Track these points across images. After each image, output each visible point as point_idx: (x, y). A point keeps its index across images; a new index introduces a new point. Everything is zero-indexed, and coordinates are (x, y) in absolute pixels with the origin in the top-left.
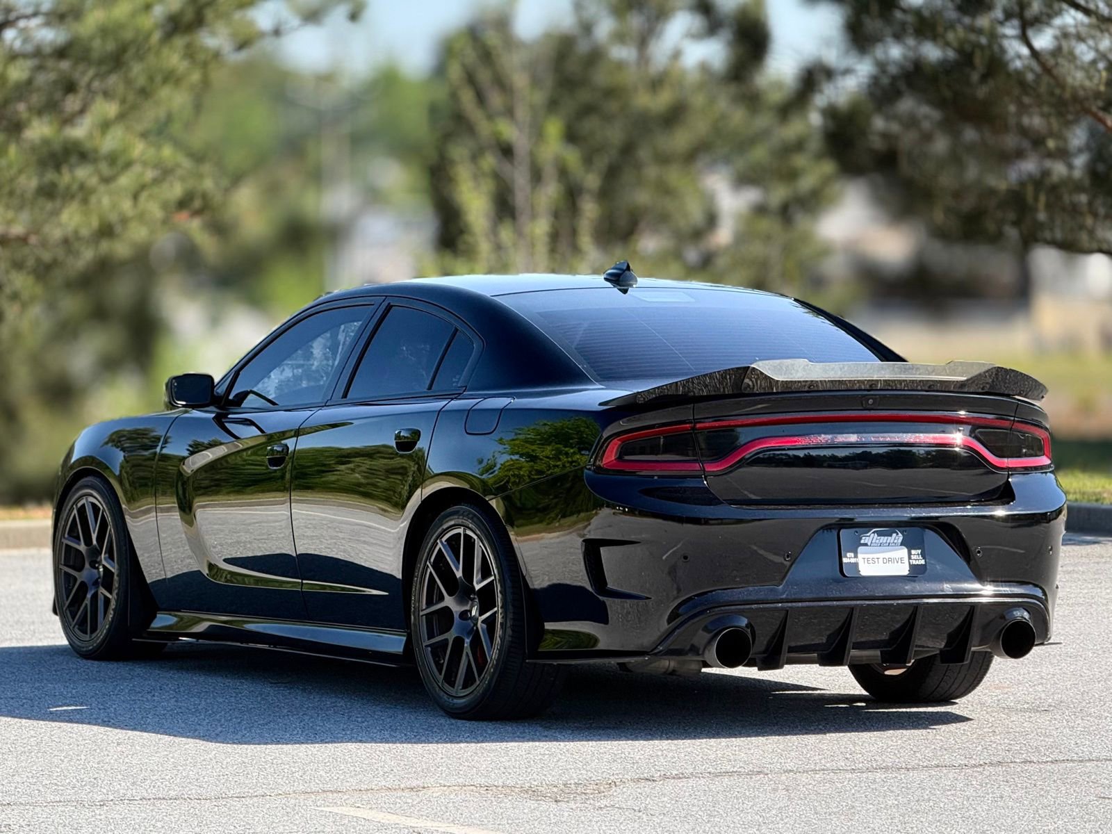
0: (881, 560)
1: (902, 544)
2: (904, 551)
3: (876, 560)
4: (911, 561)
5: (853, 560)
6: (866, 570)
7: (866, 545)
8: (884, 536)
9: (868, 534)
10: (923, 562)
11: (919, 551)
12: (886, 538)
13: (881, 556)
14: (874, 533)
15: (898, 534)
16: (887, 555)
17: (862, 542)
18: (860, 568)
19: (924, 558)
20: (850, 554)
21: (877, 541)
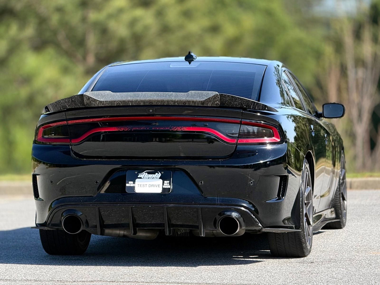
0: (148, 186)
1: (160, 178)
2: (161, 181)
3: (145, 185)
4: (163, 186)
5: (132, 185)
6: (138, 190)
7: (141, 178)
9: (143, 173)
10: (169, 187)
11: (168, 182)
12: (152, 175)
13: (148, 183)
14: (146, 172)
15: (158, 173)
16: (151, 183)
17: (139, 176)
18: (136, 189)
19: (170, 185)
20: (131, 182)
21: (147, 176)
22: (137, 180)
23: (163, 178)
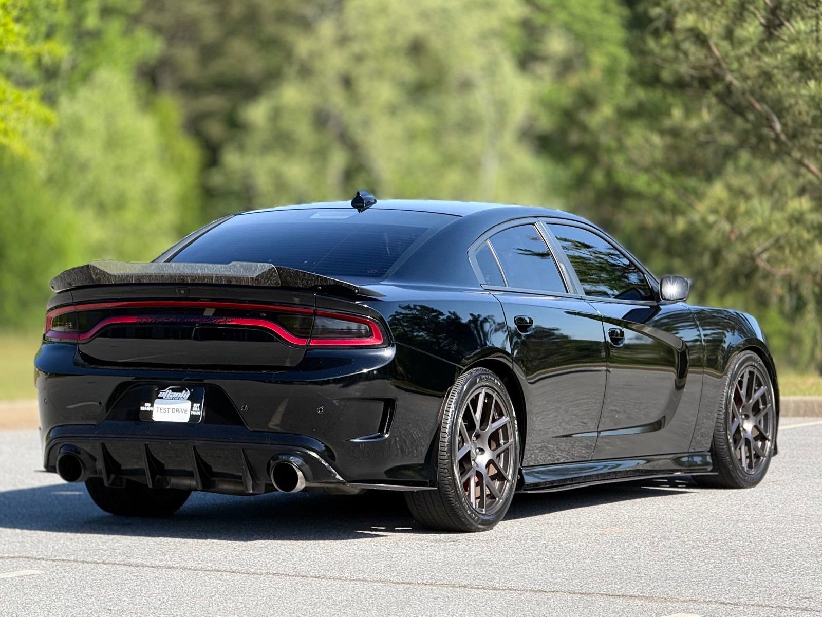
0: (170, 410)
1: (188, 399)
2: (189, 403)
3: (167, 410)
4: (192, 412)
5: (149, 409)
6: (157, 417)
7: (162, 398)
8: (177, 392)
9: (165, 390)
10: (199, 413)
11: (199, 405)
13: (171, 406)
14: (169, 389)
15: (187, 391)
16: (176, 406)
17: (159, 395)
18: (153, 415)
19: (201, 410)
20: (148, 404)
21: (171, 396)
22: (157, 401)
23: (193, 399)
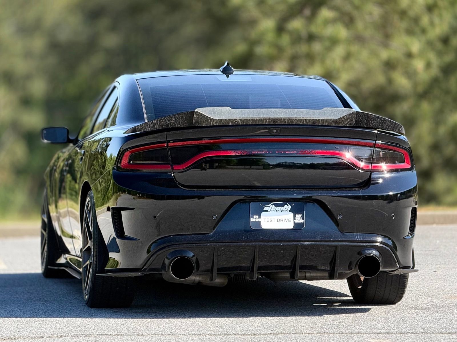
0: (276, 220)
1: (290, 211)
2: (291, 215)
3: (273, 220)
4: (295, 221)
5: (257, 220)
6: (265, 225)
7: (267, 211)
8: (279, 206)
9: (269, 206)
10: (302, 221)
11: (301, 215)
13: (276, 218)
14: (272, 205)
15: (288, 205)
16: (280, 217)
17: (264, 209)
18: (262, 225)
19: (303, 219)
20: (256, 216)
21: (274, 209)
22: (263, 214)
23: (294, 211)
